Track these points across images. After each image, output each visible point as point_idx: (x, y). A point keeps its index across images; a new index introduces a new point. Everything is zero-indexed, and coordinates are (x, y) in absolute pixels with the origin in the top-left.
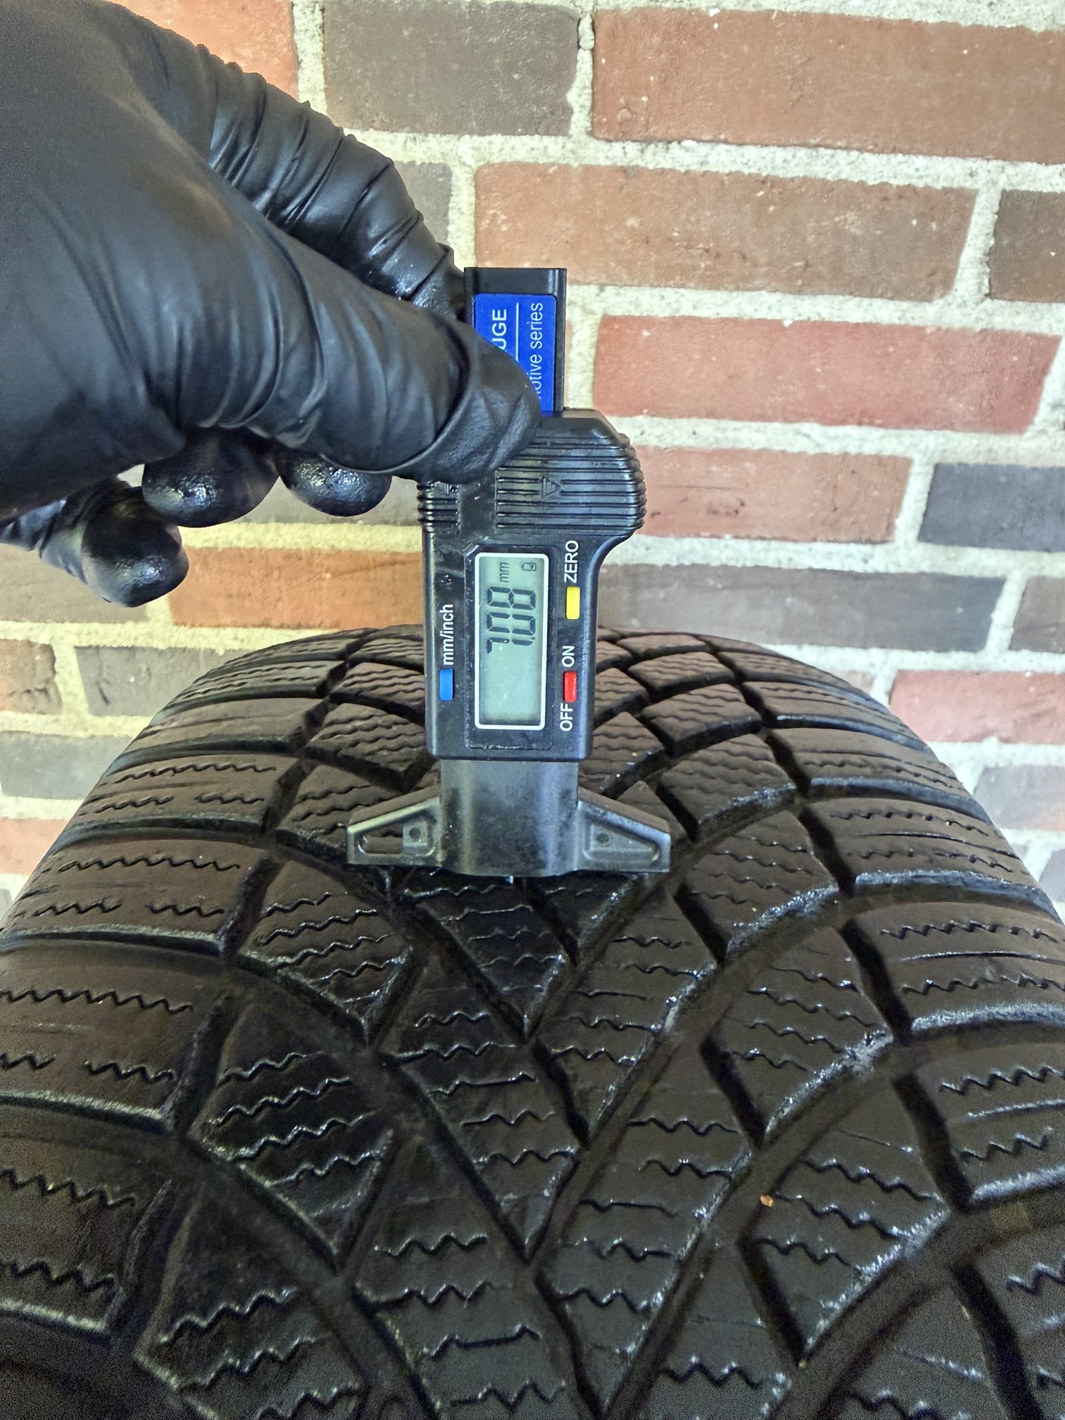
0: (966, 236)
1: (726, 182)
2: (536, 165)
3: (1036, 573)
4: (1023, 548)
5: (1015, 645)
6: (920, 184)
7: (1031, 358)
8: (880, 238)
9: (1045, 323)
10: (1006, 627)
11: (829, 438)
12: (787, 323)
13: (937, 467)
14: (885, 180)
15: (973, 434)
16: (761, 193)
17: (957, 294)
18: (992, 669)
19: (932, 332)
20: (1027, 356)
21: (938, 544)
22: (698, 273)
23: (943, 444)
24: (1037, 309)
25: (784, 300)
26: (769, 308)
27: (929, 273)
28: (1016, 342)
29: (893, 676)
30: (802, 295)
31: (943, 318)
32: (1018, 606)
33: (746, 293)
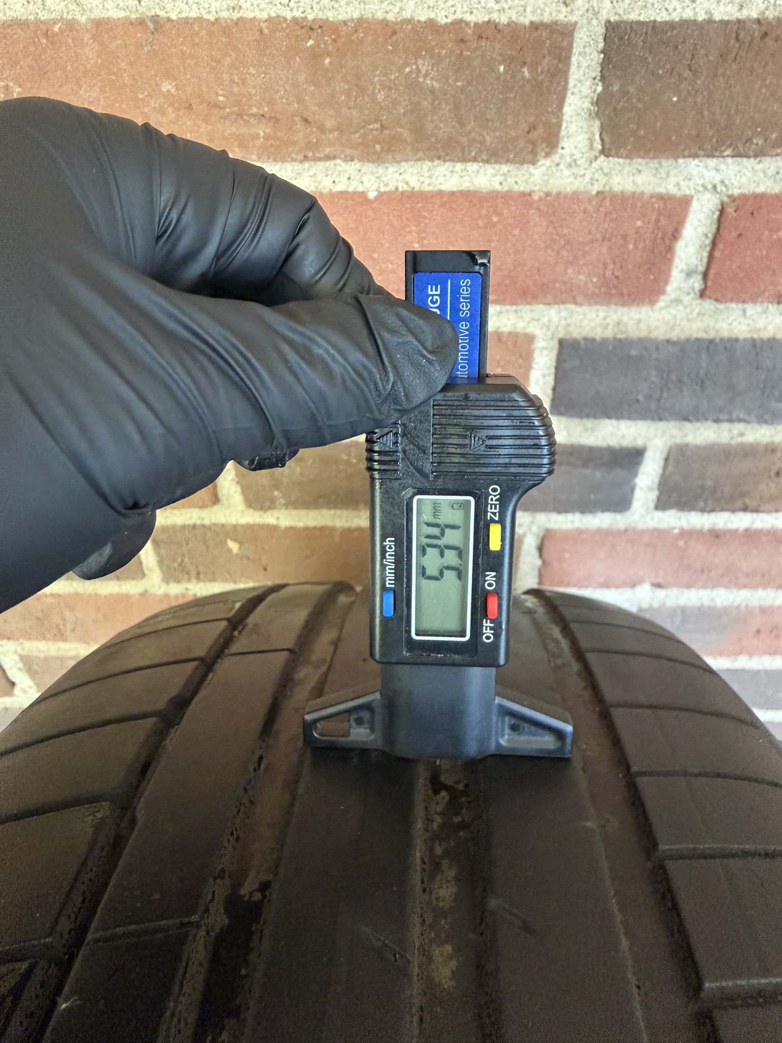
0: (567, 83)
1: (266, 31)
2: (38, 22)
3: (678, 440)
4: (660, 419)
5: (661, 505)
6: (504, 19)
7: (657, 221)
8: (462, 89)
9: (672, 180)
10: (650, 489)
12: (372, 195)
13: (561, 342)
14: (459, 16)
15: (598, 307)
16: (311, 42)
17: (566, 152)
18: (641, 526)
19: (540, 199)
20: (653, 221)
21: (571, 416)
22: (258, 143)
23: (566, 319)
24: (661, 166)
25: (365, 169)
26: (349, 178)
27: (527, 129)
28: (639, 204)
29: (542, 534)
30: (384, 163)
31: (551, 181)
32: (660, 471)
33: (319, 163)
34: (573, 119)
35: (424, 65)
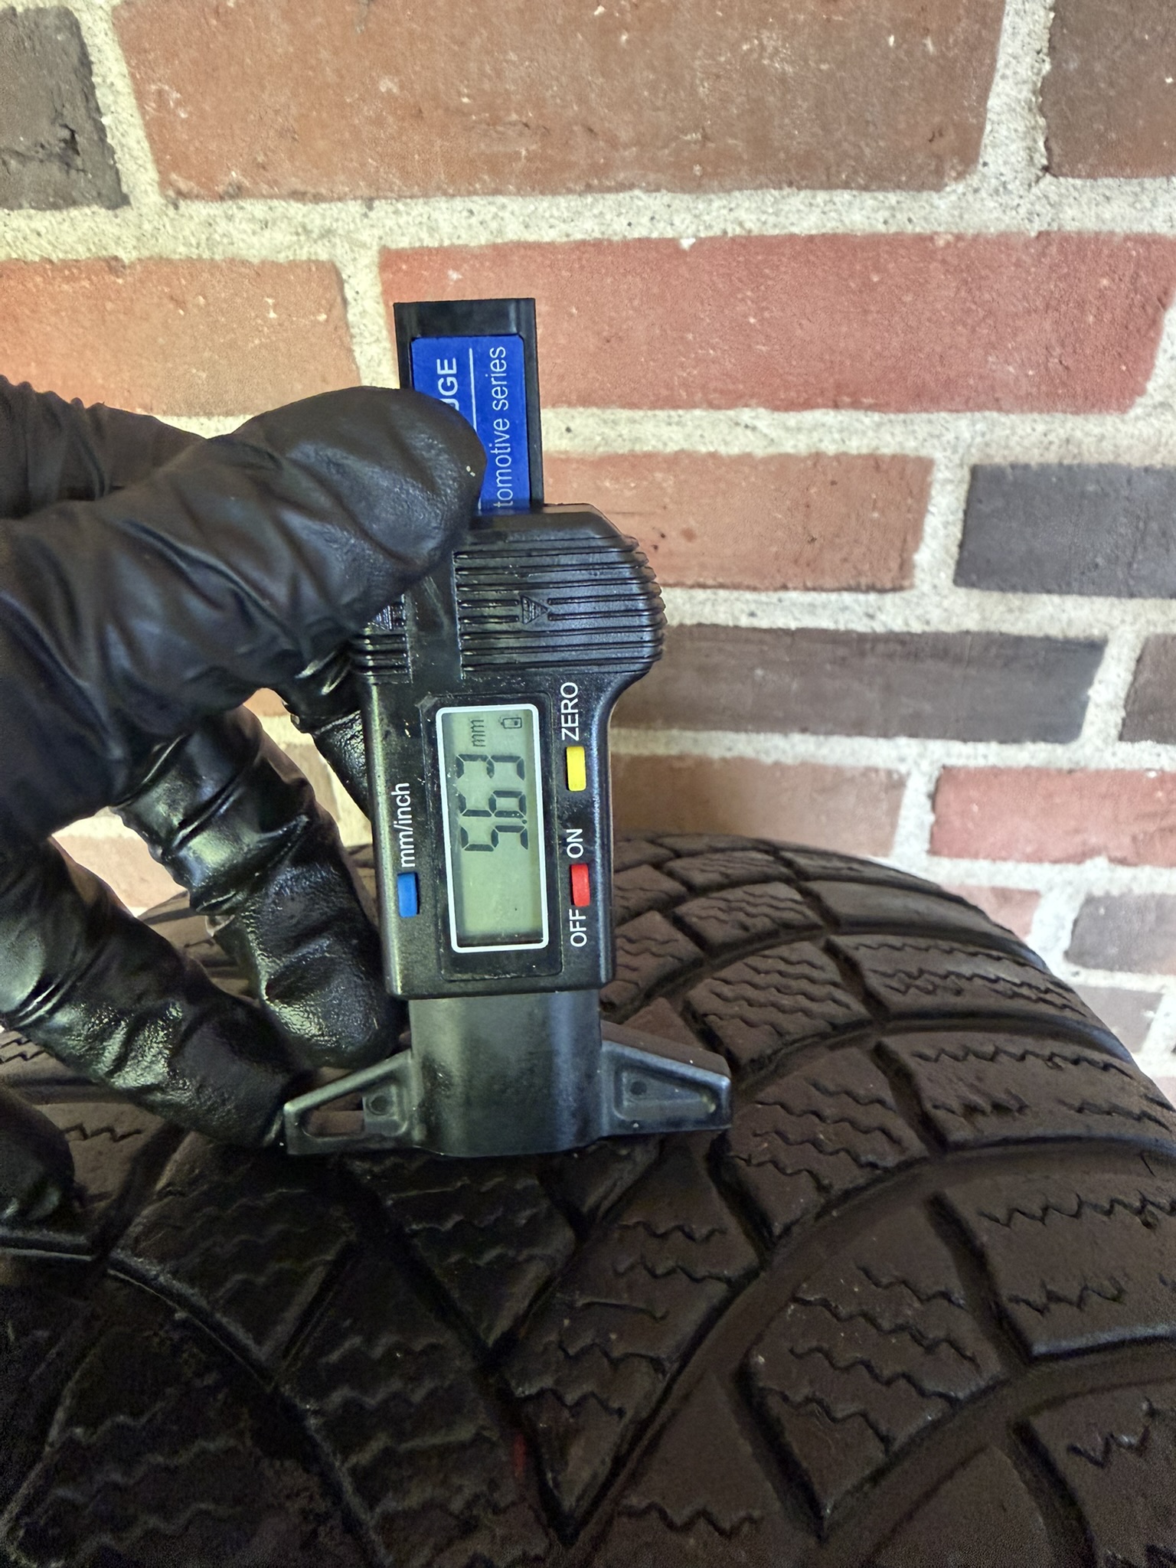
0: (994, 60)
3: (1159, 630)
4: (1132, 595)
5: (1130, 731)
7: (1136, 277)
8: (829, 76)
9: (1161, 212)
10: (1112, 707)
11: (787, 429)
12: (686, 243)
13: (975, 471)
15: (1036, 416)
16: (600, 10)
17: (990, 170)
18: (1093, 766)
19: (948, 244)
20: (1127, 279)
21: (988, 588)
22: (518, 166)
23: (983, 435)
24: (1143, 189)
25: (676, 204)
26: (652, 218)
27: (930, 136)
28: (1106, 251)
29: (936, 774)
30: (705, 192)
31: (966, 216)
32: (1130, 678)
33: (608, 196)
34: (1003, 117)
35: (771, 39)
